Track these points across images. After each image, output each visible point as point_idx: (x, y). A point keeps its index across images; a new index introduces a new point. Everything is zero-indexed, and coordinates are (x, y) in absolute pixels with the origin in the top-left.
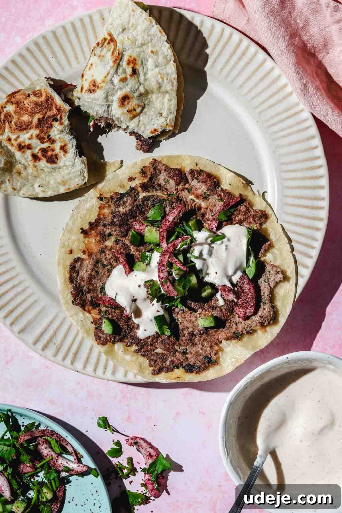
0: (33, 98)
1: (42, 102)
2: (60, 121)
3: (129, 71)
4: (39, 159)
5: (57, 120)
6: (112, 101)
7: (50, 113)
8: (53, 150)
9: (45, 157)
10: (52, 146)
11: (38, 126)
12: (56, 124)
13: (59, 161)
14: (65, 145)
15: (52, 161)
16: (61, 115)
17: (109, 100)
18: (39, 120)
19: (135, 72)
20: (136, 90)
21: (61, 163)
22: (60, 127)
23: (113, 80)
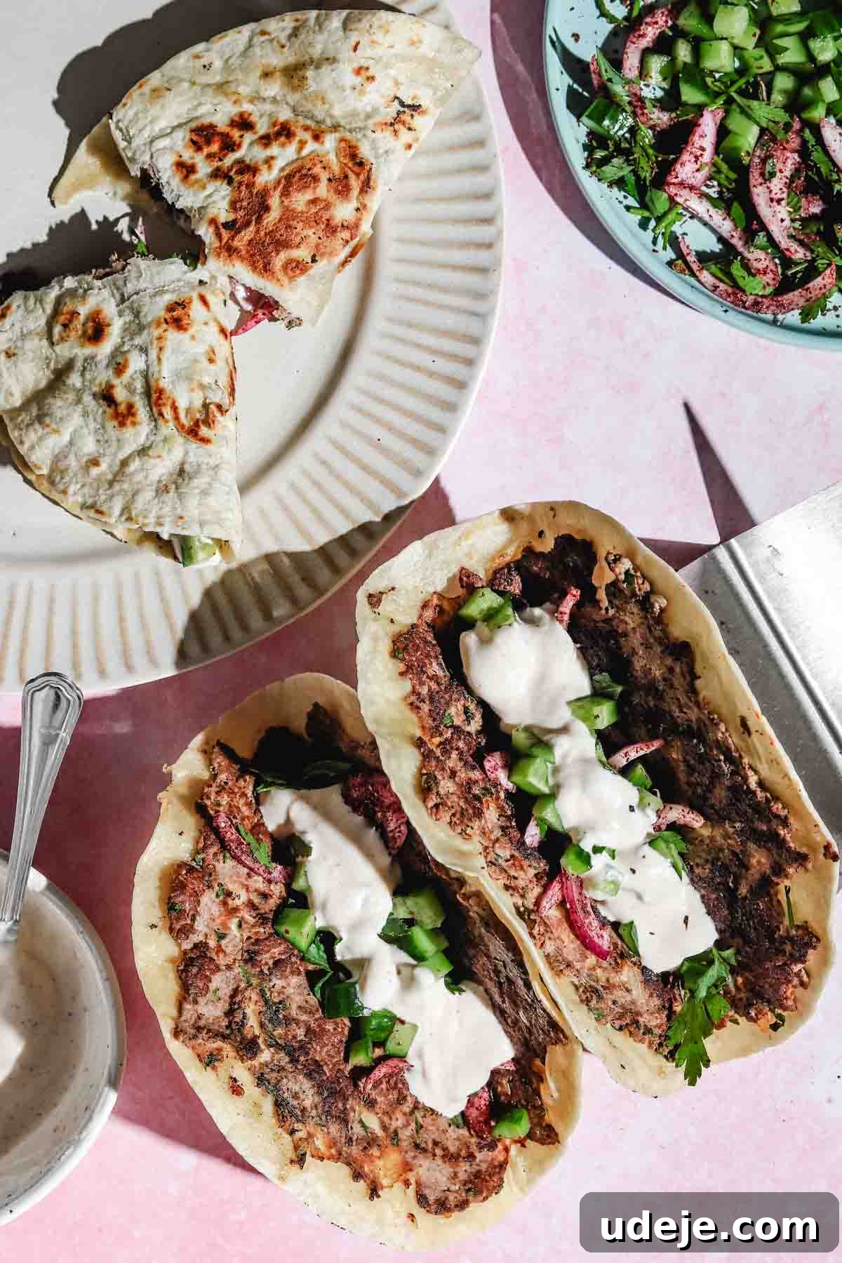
0: (303, 253)
1: (278, 253)
2: (217, 228)
3: (120, 394)
4: (233, 124)
5: (226, 225)
6: (120, 314)
7: (248, 234)
8: (210, 156)
9: (222, 134)
10: (216, 164)
11: (264, 194)
12: (224, 217)
13: (188, 137)
14: (186, 177)
15: (202, 131)
16: (221, 241)
17: (127, 312)
18: (267, 209)
19: (107, 397)
20: (85, 368)
21: (181, 137)
22: (212, 212)
23: (144, 355)
